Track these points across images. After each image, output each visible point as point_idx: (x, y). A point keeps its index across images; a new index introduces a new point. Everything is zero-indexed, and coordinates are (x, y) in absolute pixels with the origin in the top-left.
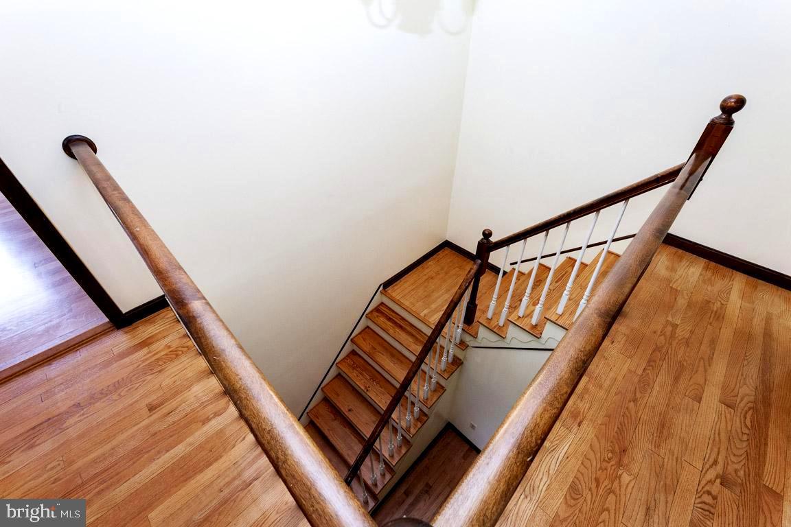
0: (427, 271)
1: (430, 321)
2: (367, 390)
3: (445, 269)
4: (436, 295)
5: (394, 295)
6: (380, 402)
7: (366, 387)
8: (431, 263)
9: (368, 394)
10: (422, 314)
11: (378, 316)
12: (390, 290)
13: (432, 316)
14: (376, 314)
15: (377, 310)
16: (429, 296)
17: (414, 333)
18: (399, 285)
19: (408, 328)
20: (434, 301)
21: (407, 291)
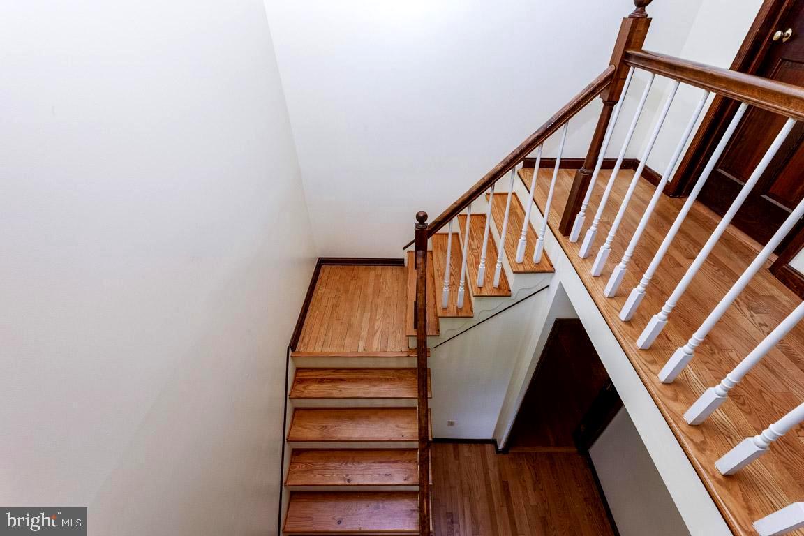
0: (324, 302)
1: (374, 350)
2: (349, 481)
3: (342, 288)
4: (356, 320)
5: (310, 350)
6: (372, 480)
7: (344, 479)
8: (320, 290)
9: (352, 483)
10: (361, 349)
11: (304, 388)
12: (300, 347)
13: (372, 344)
14: (300, 387)
15: (298, 381)
16: (349, 326)
17: (362, 376)
18: (307, 336)
19: (352, 375)
20: (360, 327)
21: (322, 336)
